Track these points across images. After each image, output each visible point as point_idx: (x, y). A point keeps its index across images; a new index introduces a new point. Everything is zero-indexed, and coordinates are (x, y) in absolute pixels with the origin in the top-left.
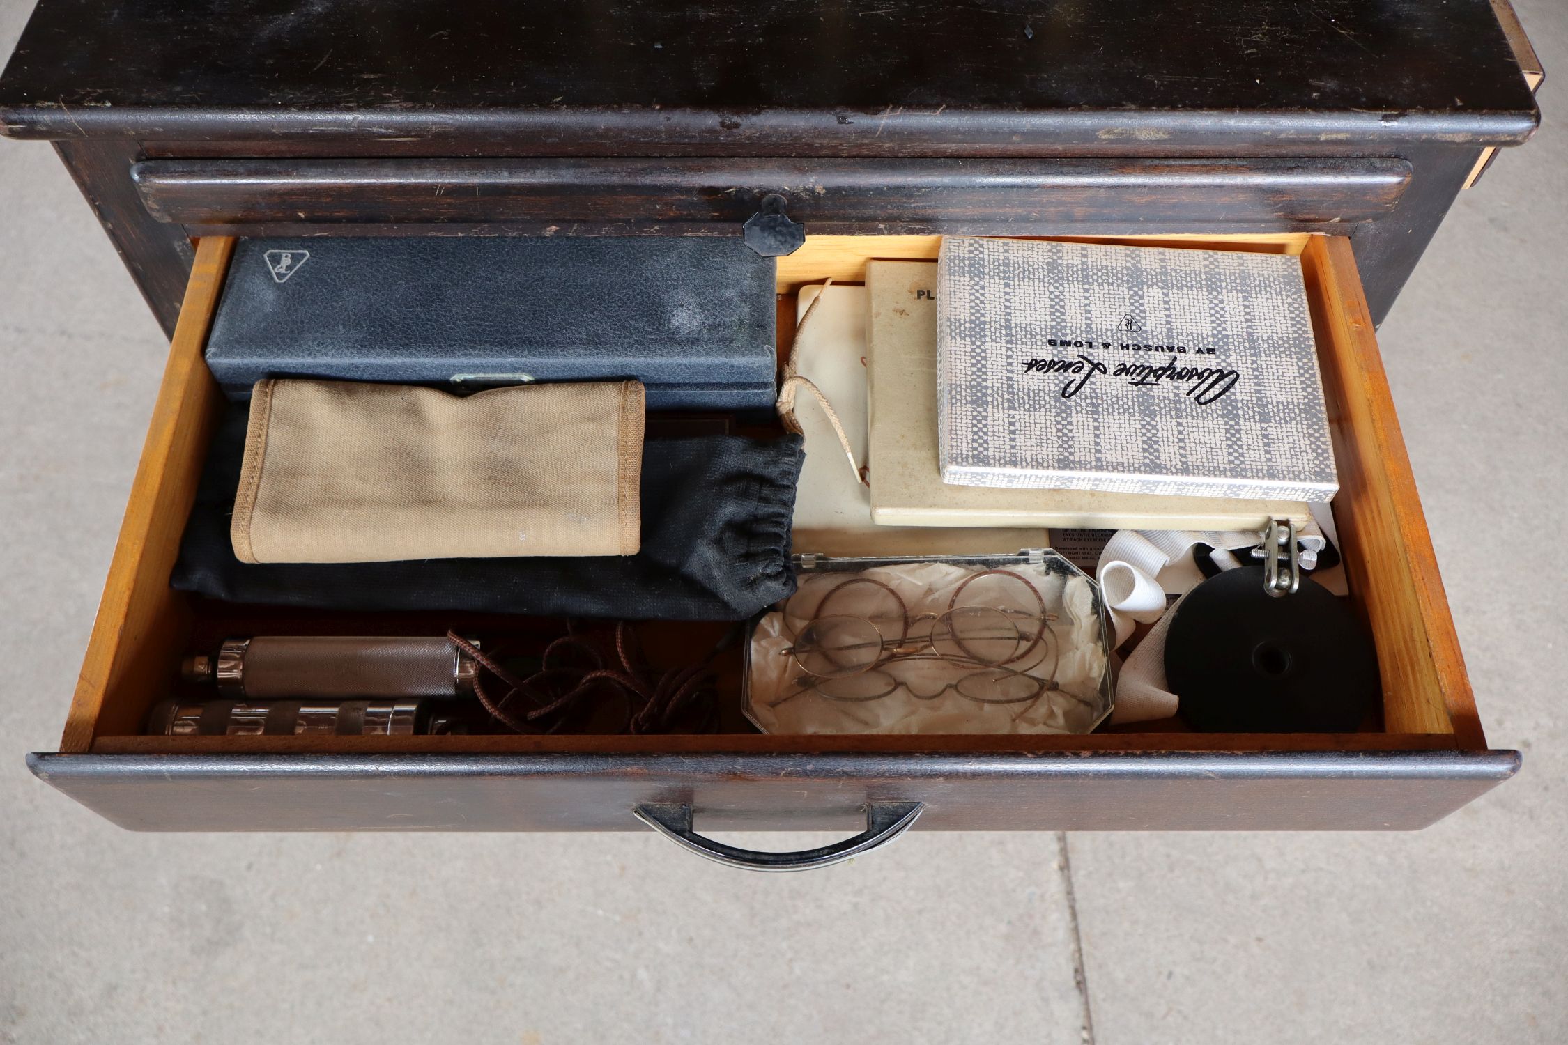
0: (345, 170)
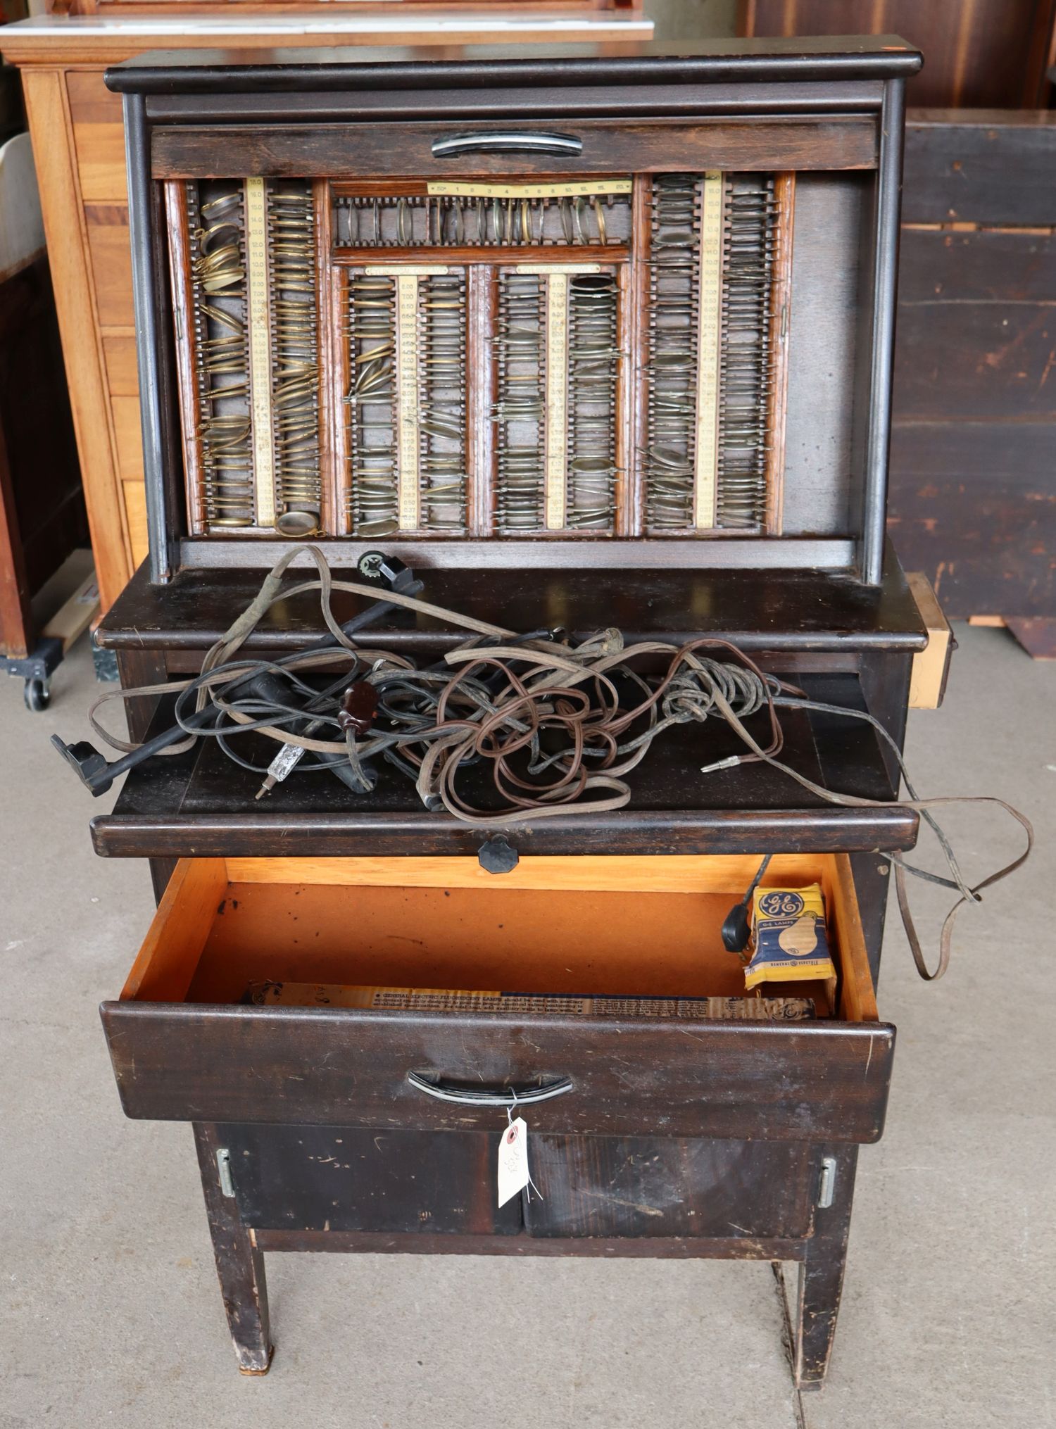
0: (225, 820)
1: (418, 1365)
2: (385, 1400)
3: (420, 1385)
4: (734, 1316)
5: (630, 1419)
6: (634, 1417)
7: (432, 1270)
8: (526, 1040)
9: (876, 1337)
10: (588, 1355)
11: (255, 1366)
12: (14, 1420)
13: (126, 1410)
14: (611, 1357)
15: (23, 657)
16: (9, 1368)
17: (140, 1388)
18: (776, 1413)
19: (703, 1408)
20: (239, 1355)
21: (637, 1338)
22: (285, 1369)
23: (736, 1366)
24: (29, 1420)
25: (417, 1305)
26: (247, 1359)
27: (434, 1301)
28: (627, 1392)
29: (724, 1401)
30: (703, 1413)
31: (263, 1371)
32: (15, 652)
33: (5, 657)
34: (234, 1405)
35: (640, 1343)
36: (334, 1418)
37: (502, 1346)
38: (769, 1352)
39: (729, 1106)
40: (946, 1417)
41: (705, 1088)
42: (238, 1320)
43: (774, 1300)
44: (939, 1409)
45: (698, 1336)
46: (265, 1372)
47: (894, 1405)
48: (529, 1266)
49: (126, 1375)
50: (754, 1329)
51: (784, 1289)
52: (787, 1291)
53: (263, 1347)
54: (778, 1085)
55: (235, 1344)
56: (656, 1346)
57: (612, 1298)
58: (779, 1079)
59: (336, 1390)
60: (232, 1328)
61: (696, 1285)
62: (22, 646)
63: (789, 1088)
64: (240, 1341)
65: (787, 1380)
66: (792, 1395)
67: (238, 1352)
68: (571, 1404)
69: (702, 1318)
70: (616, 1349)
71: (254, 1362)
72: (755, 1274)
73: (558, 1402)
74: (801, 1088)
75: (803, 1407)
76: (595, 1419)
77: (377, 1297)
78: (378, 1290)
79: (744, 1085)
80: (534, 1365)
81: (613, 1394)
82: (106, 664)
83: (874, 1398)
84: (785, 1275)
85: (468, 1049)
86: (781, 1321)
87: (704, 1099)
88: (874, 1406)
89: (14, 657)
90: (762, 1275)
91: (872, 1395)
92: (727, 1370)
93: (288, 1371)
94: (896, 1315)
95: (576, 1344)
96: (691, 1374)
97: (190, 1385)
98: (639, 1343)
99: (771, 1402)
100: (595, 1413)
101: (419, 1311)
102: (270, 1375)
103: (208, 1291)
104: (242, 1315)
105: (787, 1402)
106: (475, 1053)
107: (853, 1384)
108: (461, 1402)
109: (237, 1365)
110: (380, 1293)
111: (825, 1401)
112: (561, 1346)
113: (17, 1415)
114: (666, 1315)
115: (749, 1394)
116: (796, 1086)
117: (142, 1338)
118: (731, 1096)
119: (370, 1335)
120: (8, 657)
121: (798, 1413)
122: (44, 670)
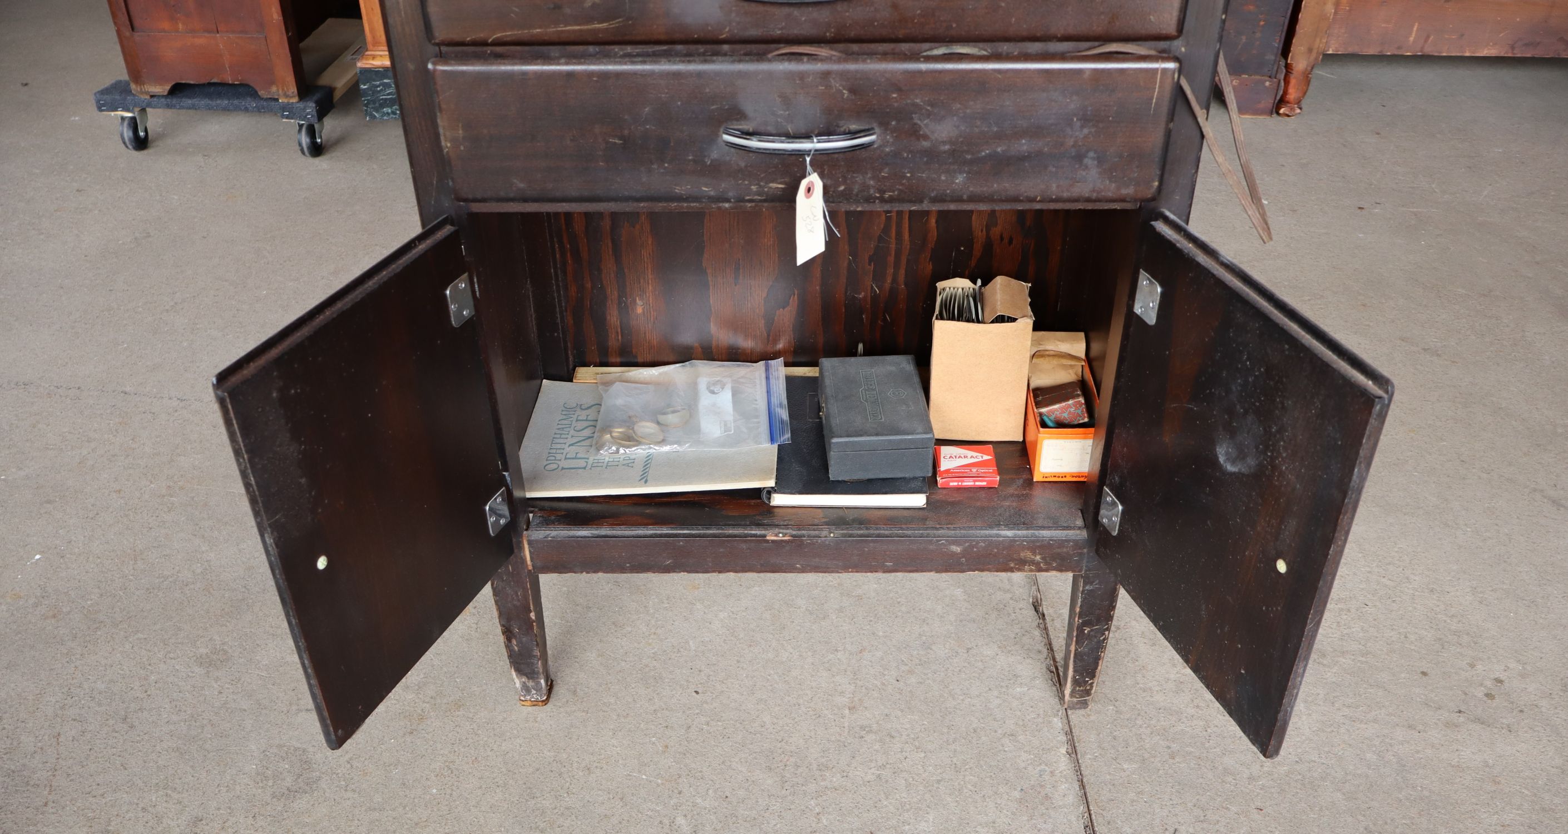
1: (694, 694)
2: (664, 725)
3: (697, 711)
4: (999, 647)
5: (904, 737)
6: (908, 735)
7: (705, 613)
8: (836, 84)
9: (1137, 663)
10: (860, 683)
11: (535, 696)
12: (296, 749)
13: (408, 739)
14: (883, 684)
15: (295, 100)
16: (291, 704)
17: (421, 719)
18: (1046, 729)
19: (974, 726)
20: (518, 685)
21: (907, 668)
22: (565, 700)
23: (1004, 690)
24: (311, 749)
25: (691, 643)
26: (527, 689)
27: (707, 639)
28: (899, 713)
29: (995, 720)
30: (975, 731)
31: (543, 701)
32: (286, 96)
33: (277, 100)
34: (515, 732)
35: (911, 672)
36: (614, 741)
37: (776, 677)
38: (1035, 678)
39: (1022, 159)
40: (1209, 730)
41: (999, 137)
42: (516, 648)
43: (1037, 633)
44: (1202, 723)
45: (966, 664)
46: (546, 702)
47: (1158, 720)
48: (799, 608)
49: (407, 708)
50: (1019, 658)
51: (1045, 624)
52: (1048, 625)
53: (542, 676)
54: (1069, 131)
55: (514, 673)
56: (925, 674)
57: (881, 634)
58: (1070, 124)
59: (615, 717)
60: (510, 657)
61: (961, 621)
62: (293, 89)
63: (1079, 133)
64: (519, 671)
65: (1055, 701)
66: (1060, 714)
67: (518, 682)
68: (846, 725)
69: (968, 650)
70: (886, 677)
71: (534, 692)
72: (1017, 611)
73: (833, 724)
74: (1090, 133)
75: (1071, 723)
76: (870, 738)
77: (652, 636)
78: (653, 630)
79: (1036, 132)
80: (809, 692)
81: (887, 715)
82: (374, 102)
83: (1139, 715)
84: (1045, 612)
85: (780, 97)
86: (1045, 651)
87: (999, 150)
88: (1139, 722)
89: (286, 101)
90: (1024, 612)
91: (1137, 712)
92: (996, 693)
93: (567, 702)
94: (1154, 644)
95: (848, 673)
96: (961, 698)
97: (471, 715)
98: (909, 671)
99: (1040, 720)
100: (870, 732)
101: (693, 648)
102: (550, 705)
103: (487, 634)
104: (520, 643)
105: (1055, 719)
106: (786, 100)
107: (1117, 704)
108: (738, 725)
109: (517, 697)
110: (655, 633)
111: (1092, 718)
112: (834, 676)
113: (299, 745)
114: (933, 647)
115: (1019, 713)
116: (1086, 131)
117: (422, 676)
118: (1024, 146)
119: (647, 669)
120: (280, 101)
121: (1067, 728)
122: (315, 113)
